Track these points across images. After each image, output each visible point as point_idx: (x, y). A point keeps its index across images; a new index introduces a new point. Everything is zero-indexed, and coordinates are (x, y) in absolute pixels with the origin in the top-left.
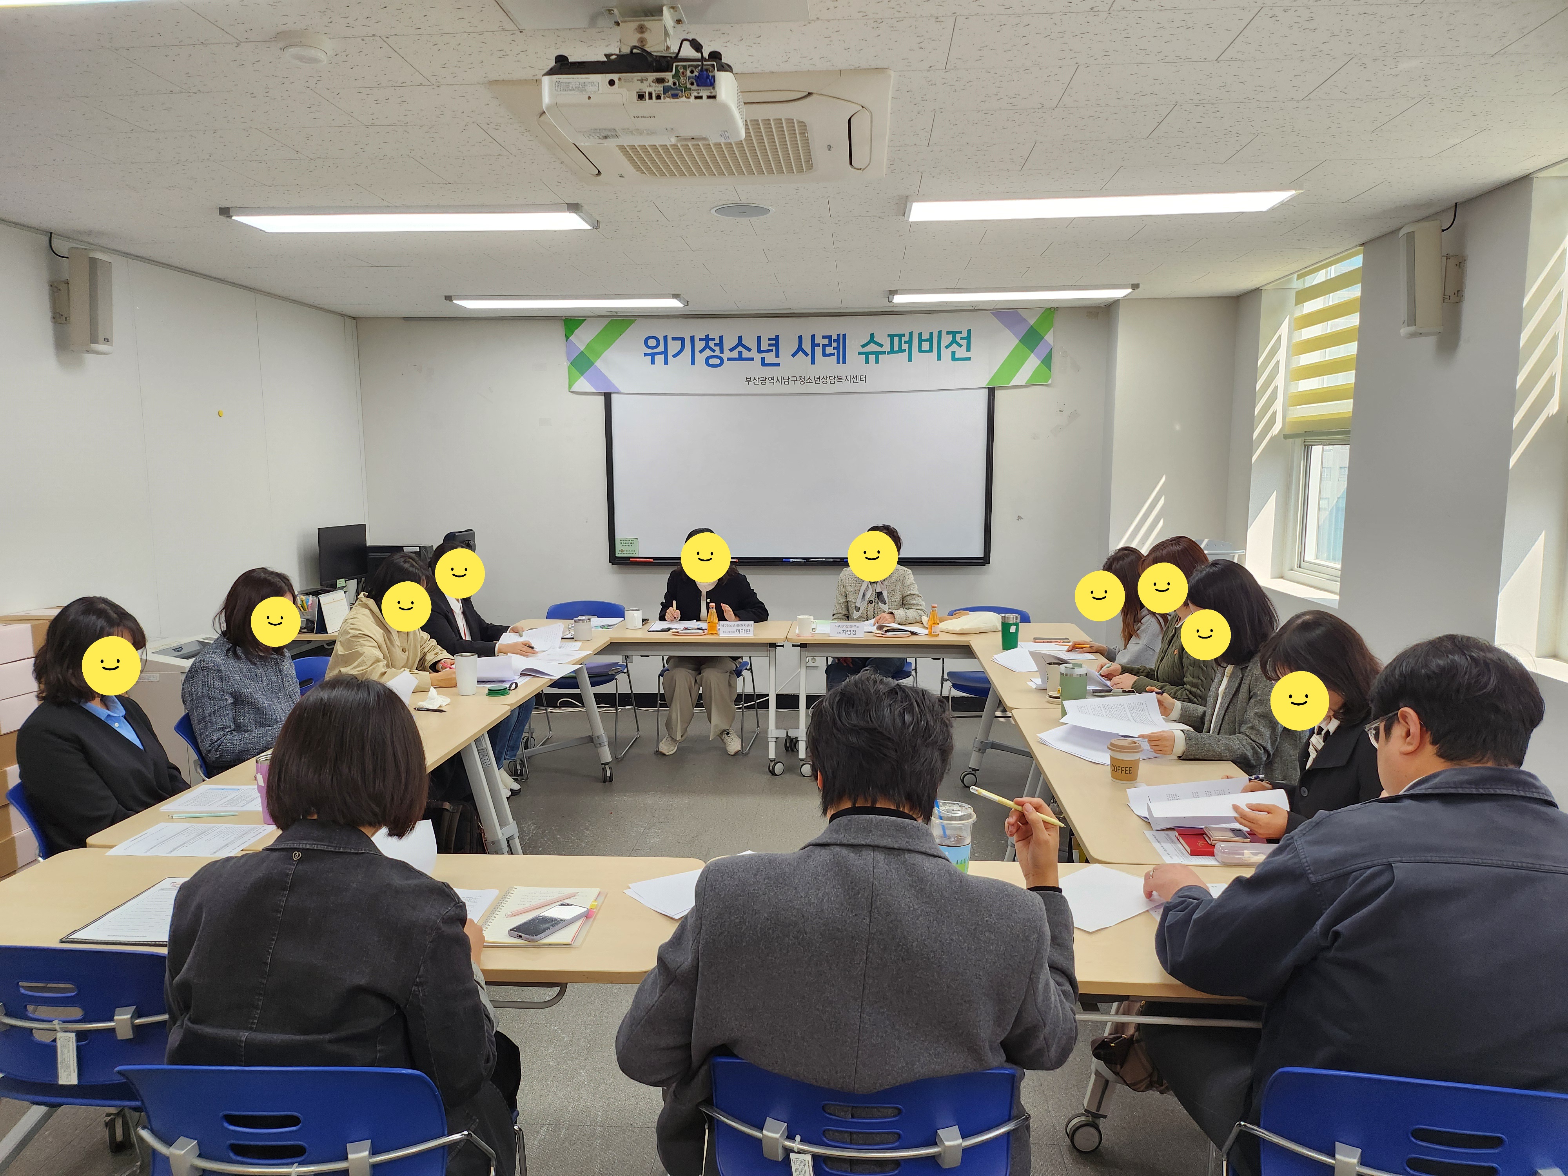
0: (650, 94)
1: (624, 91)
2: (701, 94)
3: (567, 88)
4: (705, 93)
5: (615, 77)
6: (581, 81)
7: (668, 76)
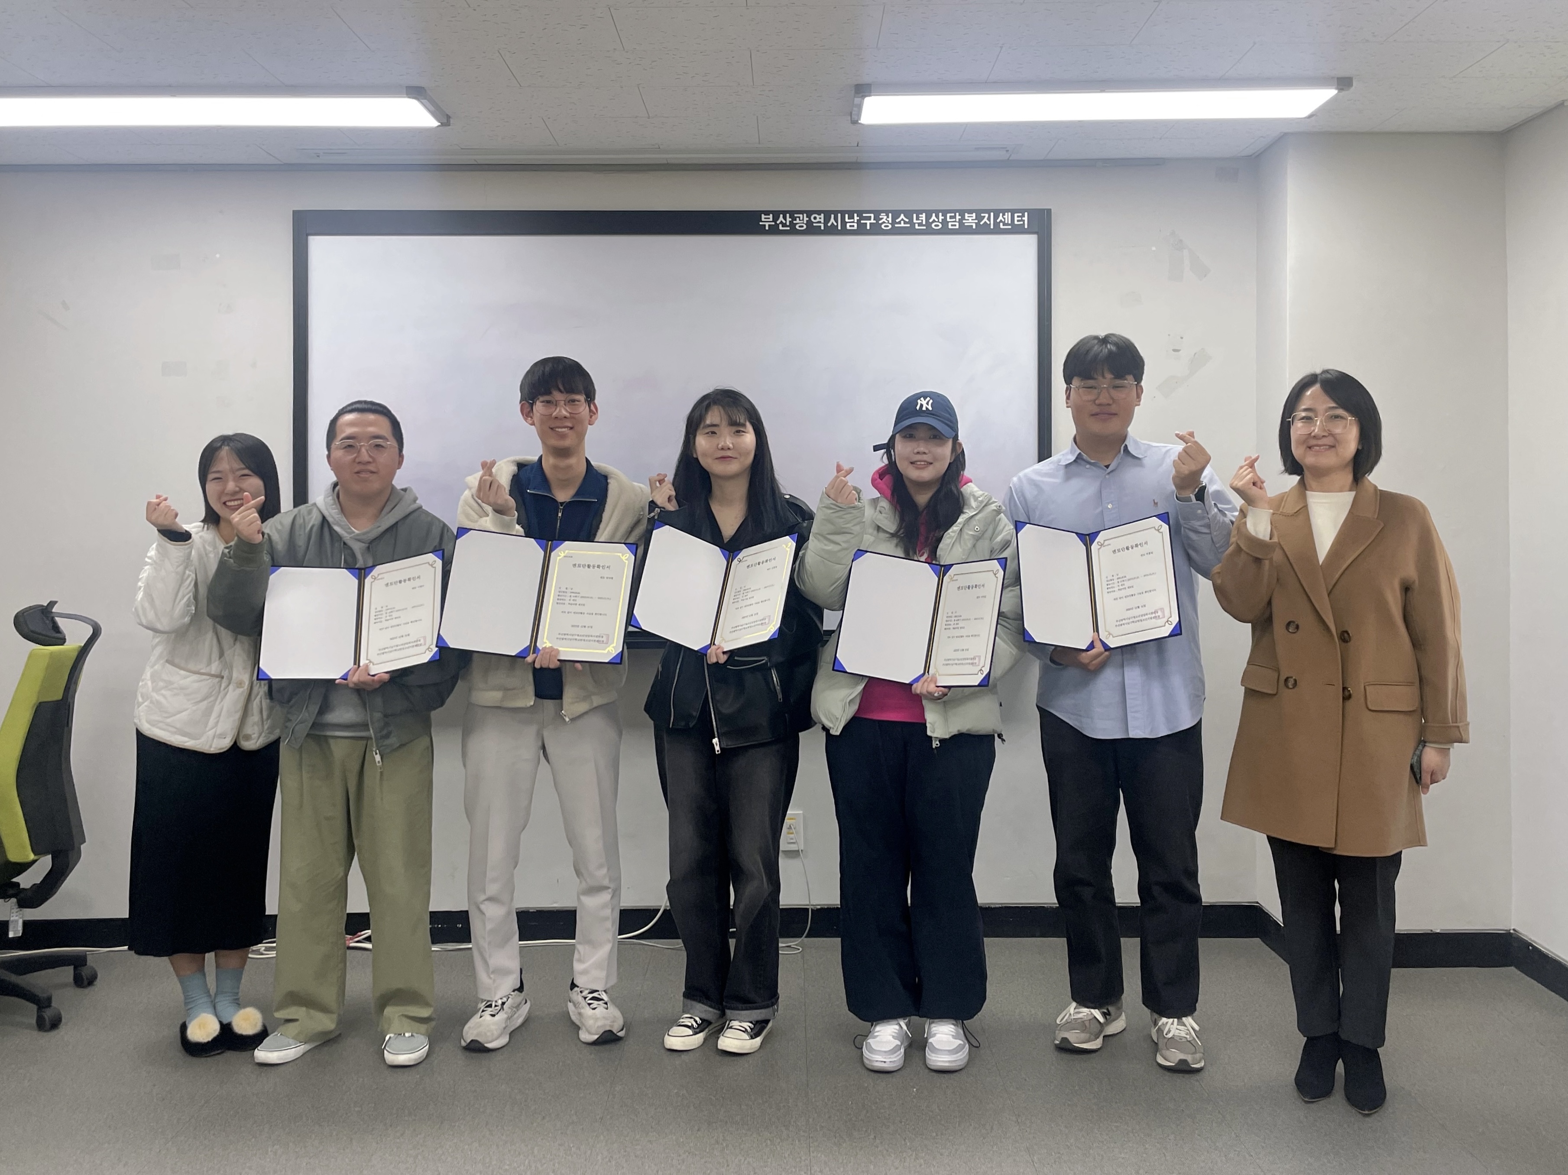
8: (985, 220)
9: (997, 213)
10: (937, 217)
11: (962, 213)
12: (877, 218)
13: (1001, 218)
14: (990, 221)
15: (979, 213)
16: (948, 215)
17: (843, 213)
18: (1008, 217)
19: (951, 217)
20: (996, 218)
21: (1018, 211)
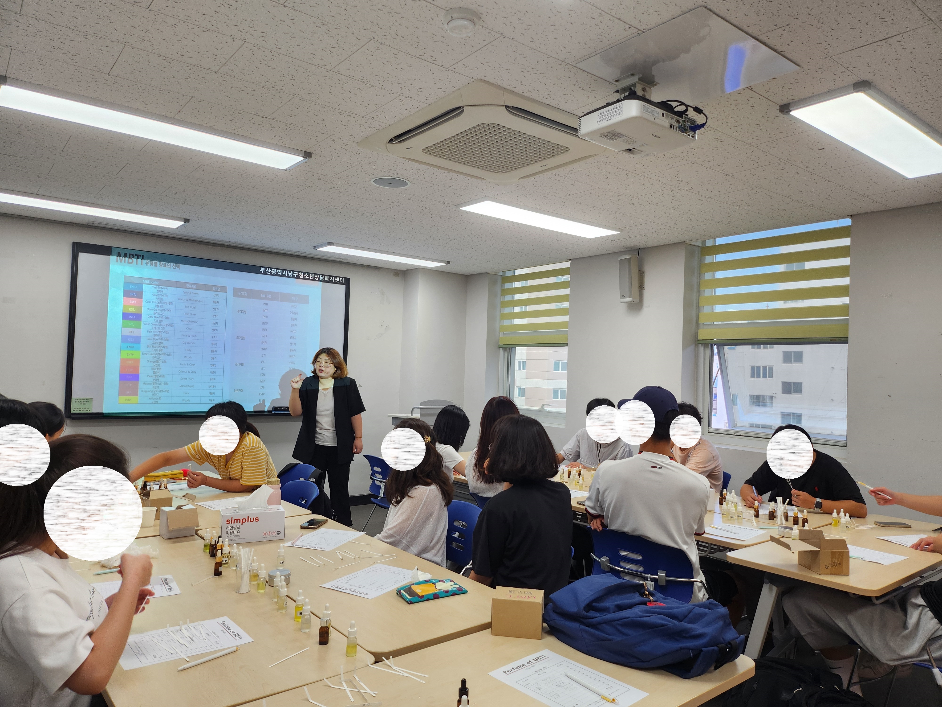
0: (674, 126)
1: (667, 121)
2: (690, 134)
3: (646, 110)
4: (691, 134)
5: (664, 112)
6: (653, 109)
7: (681, 120)
8: (331, 279)
9: (335, 277)
10: (317, 276)
11: (325, 276)
12: (298, 274)
13: (336, 279)
14: (332, 279)
15: (329, 276)
16: (320, 276)
17: (288, 270)
18: (338, 278)
19: (321, 277)
20: (335, 278)
21: (341, 277)
